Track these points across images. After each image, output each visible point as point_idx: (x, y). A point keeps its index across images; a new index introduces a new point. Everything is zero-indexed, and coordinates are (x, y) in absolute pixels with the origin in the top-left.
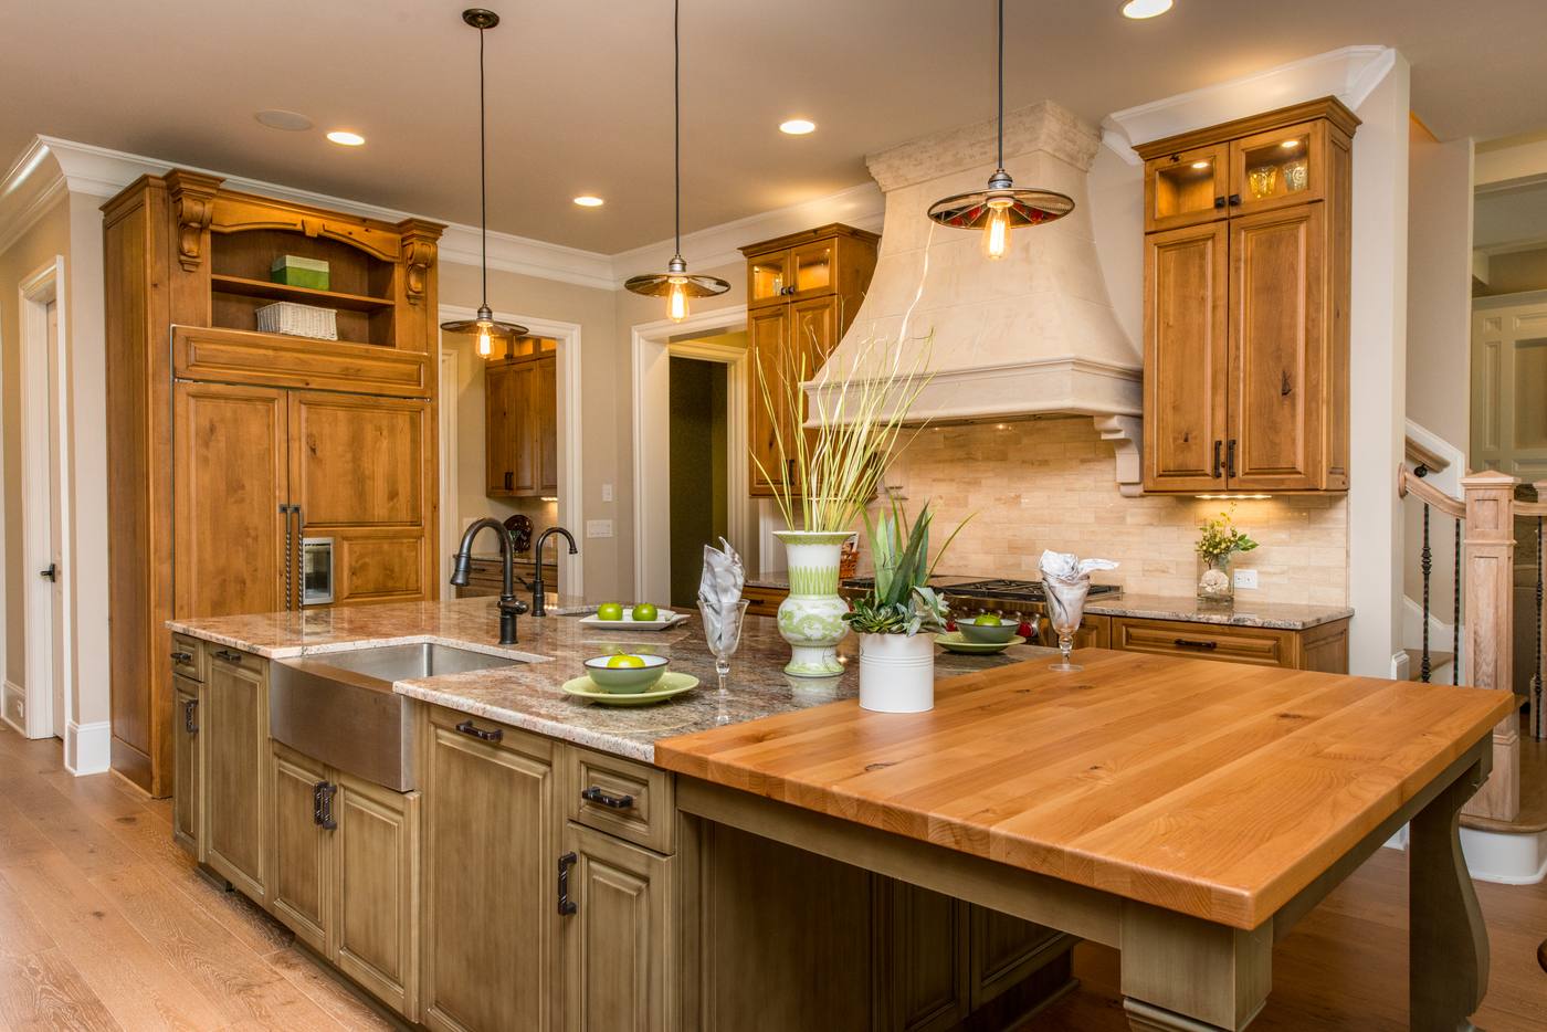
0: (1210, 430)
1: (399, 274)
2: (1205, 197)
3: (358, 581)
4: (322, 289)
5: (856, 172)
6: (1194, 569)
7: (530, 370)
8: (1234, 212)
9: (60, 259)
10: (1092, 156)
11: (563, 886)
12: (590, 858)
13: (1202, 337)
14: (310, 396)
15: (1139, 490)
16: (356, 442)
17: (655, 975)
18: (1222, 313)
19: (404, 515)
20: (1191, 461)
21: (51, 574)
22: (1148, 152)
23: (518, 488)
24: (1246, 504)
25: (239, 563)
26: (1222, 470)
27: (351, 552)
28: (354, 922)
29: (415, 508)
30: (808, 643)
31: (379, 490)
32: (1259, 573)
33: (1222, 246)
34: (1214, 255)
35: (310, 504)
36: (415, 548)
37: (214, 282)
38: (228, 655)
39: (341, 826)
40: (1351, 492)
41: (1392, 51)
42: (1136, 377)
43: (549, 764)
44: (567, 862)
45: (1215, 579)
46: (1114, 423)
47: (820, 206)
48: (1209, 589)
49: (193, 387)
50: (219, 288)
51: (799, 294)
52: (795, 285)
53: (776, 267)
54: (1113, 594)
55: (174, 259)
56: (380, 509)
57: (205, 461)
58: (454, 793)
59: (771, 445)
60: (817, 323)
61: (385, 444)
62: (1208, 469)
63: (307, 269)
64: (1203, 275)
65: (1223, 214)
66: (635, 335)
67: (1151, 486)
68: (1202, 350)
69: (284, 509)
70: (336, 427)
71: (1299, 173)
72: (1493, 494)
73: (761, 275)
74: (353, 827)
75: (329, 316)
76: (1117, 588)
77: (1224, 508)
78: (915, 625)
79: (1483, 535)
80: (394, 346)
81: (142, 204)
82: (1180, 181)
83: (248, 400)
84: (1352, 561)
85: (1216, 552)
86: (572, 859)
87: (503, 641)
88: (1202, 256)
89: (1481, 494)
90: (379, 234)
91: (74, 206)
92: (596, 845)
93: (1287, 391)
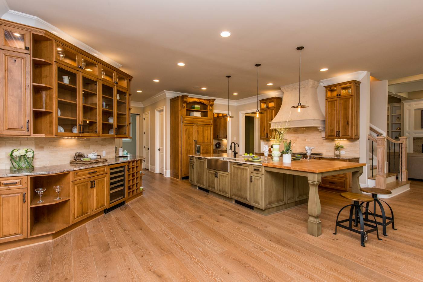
0: (336, 129)
1: (209, 107)
2: (335, 94)
3: (203, 151)
4: (199, 110)
5: (279, 88)
6: (334, 151)
7: (221, 119)
8: (340, 97)
9: (164, 106)
10: (318, 86)
11: (251, 179)
12: (254, 176)
13: (335, 115)
14: (198, 125)
15: (325, 138)
16: (203, 131)
17: (262, 186)
18: (338, 112)
19: (209, 142)
20: (333, 134)
21: (159, 150)
22: (326, 87)
23: (219, 138)
24: (343, 141)
25: (189, 148)
26: (338, 136)
27: (202, 147)
28: (221, 188)
29: (210, 141)
30: (276, 157)
31: (206, 138)
32: (345, 151)
33: (338, 102)
34: (336, 103)
35: (198, 140)
36: (210, 147)
37: (187, 109)
38: (199, 159)
39: (219, 177)
40: (360, 139)
41: (366, 72)
42: (325, 121)
43: (249, 167)
44: (251, 177)
45: (337, 152)
46: (320, 128)
47: (273, 94)
48: (336, 154)
49: (184, 124)
50: (187, 110)
51: (269, 107)
52: (268, 106)
53: (265, 103)
54: (321, 155)
55: (182, 107)
56: (206, 141)
57: (185, 134)
58: (236, 171)
59: (264, 131)
60: (272, 112)
61: (207, 131)
62: (336, 135)
63: (197, 107)
64: (335, 106)
65: (338, 97)
66: (240, 113)
67: (327, 138)
68: (335, 117)
69: (195, 141)
70: (201, 128)
71: (350, 91)
72: (381, 139)
73: (262, 104)
74: (220, 177)
75: (200, 113)
76: (322, 154)
77: (339, 141)
78: (289, 153)
79: (380, 146)
80: (208, 117)
81: (178, 99)
82: (332, 91)
83: (191, 126)
84: (360, 150)
85: (337, 148)
86: (252, 176)
87: (234, 157)
88: (335, 103)
89: (379, 139)
90: (206, 101)
91: (167, 99)
92: (255, 175)
93: (348, 124)
